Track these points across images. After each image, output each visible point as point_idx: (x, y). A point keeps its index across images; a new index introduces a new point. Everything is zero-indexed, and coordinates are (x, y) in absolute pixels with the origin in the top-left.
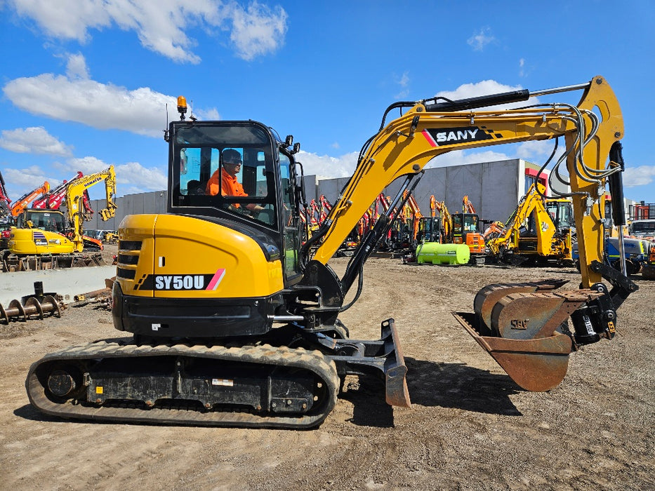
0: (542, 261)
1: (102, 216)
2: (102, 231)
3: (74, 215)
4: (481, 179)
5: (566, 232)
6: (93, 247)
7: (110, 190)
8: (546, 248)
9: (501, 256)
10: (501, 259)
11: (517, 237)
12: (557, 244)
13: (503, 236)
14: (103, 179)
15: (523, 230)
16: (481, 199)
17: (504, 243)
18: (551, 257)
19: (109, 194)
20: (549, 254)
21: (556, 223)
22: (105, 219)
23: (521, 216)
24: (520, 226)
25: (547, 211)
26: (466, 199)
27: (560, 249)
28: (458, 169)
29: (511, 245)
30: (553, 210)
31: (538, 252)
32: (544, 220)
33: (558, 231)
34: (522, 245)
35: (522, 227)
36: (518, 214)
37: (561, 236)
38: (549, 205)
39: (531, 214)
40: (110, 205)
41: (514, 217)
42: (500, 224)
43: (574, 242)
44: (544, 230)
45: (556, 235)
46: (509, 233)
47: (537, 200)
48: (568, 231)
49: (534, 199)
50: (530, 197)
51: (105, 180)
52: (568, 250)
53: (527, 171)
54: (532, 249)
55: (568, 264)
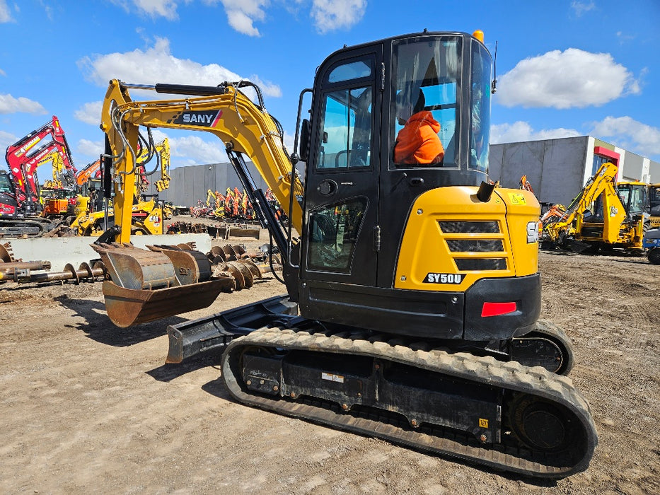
0: (608, 249)
1: (157, 188)
4: (542, 157)
5: (638, 218)
7: (165, 163)
8: (613, 236)
9: (560, 241)
10: (560, 245)
11: (581, 222)
12: (626, 231)
13: (564, 220)
15: (588, 214)
16: (541, 180)
17: (565, 228)
18: (618, 245)
19: (164, 166)
20: (616, 241)
21: (627, 208)
22: (161, 190)
23: (587, 199)
24: (584, 210)
25: (618, 195)
26: (524, 179)
27: (629, 237)
28: (517, 147)
29: (572, 230)
30: (625, 194)
31: (604, 239)
32: (612, 202)
33: (629, 217)
34: (585, 231)
35: (587, 211)
36: (583, 197)
37: (631, 222)
38: (621, 187)
39: (599, 198)
40: (164, 177)
41: (578, 201)
42: (562, 207)
43: (645, 229)
44: (613, 215)
45: (626, 221)
46: (571, 217)
47: (607, 182)
48: (640, 218)
49: (604, 180)
50: (599, 178)
51: (160, 152)
52: (638, 238)
53: (597, 149)
54: (597, 236)
55: (637, 253)
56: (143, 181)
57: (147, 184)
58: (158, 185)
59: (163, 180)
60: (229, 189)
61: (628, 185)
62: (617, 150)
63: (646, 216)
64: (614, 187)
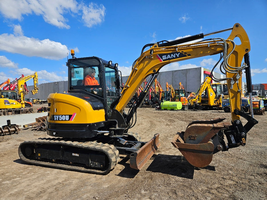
0: (211, 108)
1: (32, 93)
2: (31, 99)
3: (21, 92)
4: (186, 75)
7: (35, 82)
8: (212, 103)
9: (194, 106)
11: (201, 98)
12: (216, 101)
13: (195, 98)
14: (32, 78)
15: (203, 96)
16: (186, 84)
17: (195, 101)
18: (214, 106)
19: (35, 84)
20: (213, 105)
21: (216, 93)
22: (34, 94)
23: (202, 90)
24: (201, 94)
25: (212, 88)
26: (180, 83)
27: (217, 103)
28: (177, 72)
29: (198, 102)
30: (214, 87)
31: (209, 104)
32: (210, 91)
33: (217, 96)
34: (203, 102)
35: (203, 94)
37: (218, 98)
38: (213, 85)
39: (206, 89)
40: (36, 88)
41: (199, 90)
42: (194, 93)
43: (223, 100)
44: (211, 95)
45: (216, 98)
46: (197, 97)
47: (208, 84)
48: (220, 96)
49: (207, 83)
50: (205, 82)
51: (34, 78)
52: (221, 103)
53: (204, 72)
54: (207, 103)
55: (221, 109)
56: (26, 90)
57: (28, 91)
58: (33, 92)
59: (35, 89)
60: (65, 92)
61: (215, 84)
63: (222, 95)
64: (211, 85)
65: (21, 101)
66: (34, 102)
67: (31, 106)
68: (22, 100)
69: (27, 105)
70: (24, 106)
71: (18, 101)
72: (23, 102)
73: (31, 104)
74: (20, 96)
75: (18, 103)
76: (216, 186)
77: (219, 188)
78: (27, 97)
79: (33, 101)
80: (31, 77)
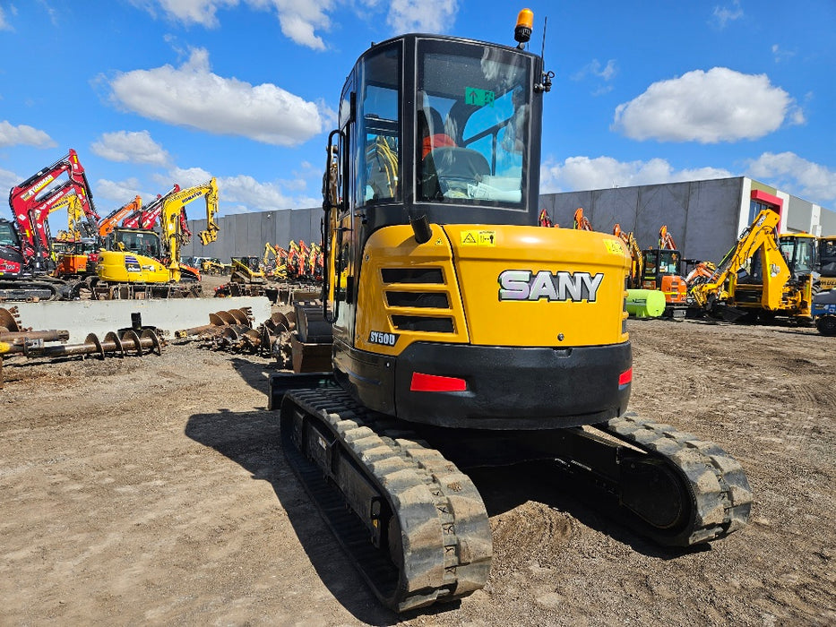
0: (768, 317)
1: (202, 239)
2: (198, 258)
3: (170, 237)
4: (686, 203)
5: (805, 278)
6: (189, 277)
7: (211, 208)
8: (774, 301)
9: (708, 308)
11: (734, 283)
12: (790, 294)
13: (713, 281)
14: (203, 194)
15: (743, 274)
16: (685, 232)
17: (714, 291)
18: (780, 312)
19: (210, 212)
20: (778, 307)
21: (792, 266)
22: (206, 243)
23: (742, 255)
24: (737, 269)
25: (780, 250)
26: (664, 230)
27: (795, 302)
28: (656, 190)
29: (723, 294)
30: (788, 248)
31: (763, 304)
32: (772, 259)
33: (794, 277)
34: (739, 295)
35: (743, 270)
36: (737, 253)
37: (797, 284)
38: (784, 240)
39: (757, 253)
40: (211, 227)
41: (731, 256)
42: (710, 265)
43: (814, 292)
44: (774, 275)
45: (791, 283)
46: (723, 278)
47: (766, 234)
48: (808, 278)
49: (763, 231)
50: (756, 229)
51: (207, 196)
52: (806, 303)
53: (754, 193)
54: (755, 300)
55: (805, 322)
56: (183, 231)
57: (189, 235)
58: (203, 237)
59: (210, 230)
60: (292, 242)
61: (792, 237)
62: (780, 194)
63: (815, 275)
64: (775, 240)
65: (170, 263)
66: (206, 267)
67: (198, 279)
68: (173, 258)
69: (187, 275)
70: (177, 277)
71: (162, 263)
72: (175, 265)
73: (197, 273)
74: (168, 249)
75: (163, 267)
76: (795, 579)
77: (805, 586)
78: (187, 251)
79: (202, 266)
80: (200, 193)
